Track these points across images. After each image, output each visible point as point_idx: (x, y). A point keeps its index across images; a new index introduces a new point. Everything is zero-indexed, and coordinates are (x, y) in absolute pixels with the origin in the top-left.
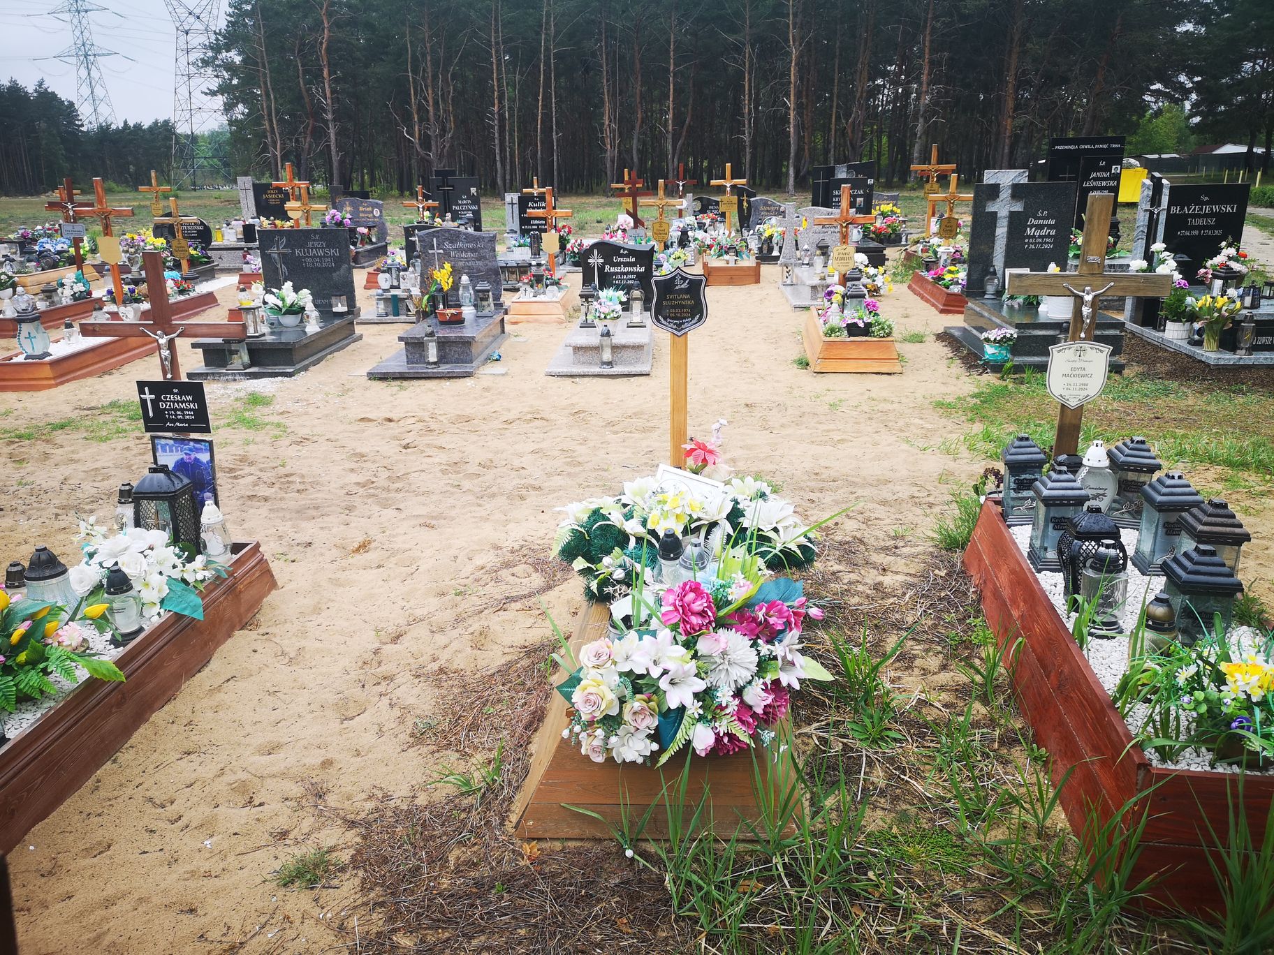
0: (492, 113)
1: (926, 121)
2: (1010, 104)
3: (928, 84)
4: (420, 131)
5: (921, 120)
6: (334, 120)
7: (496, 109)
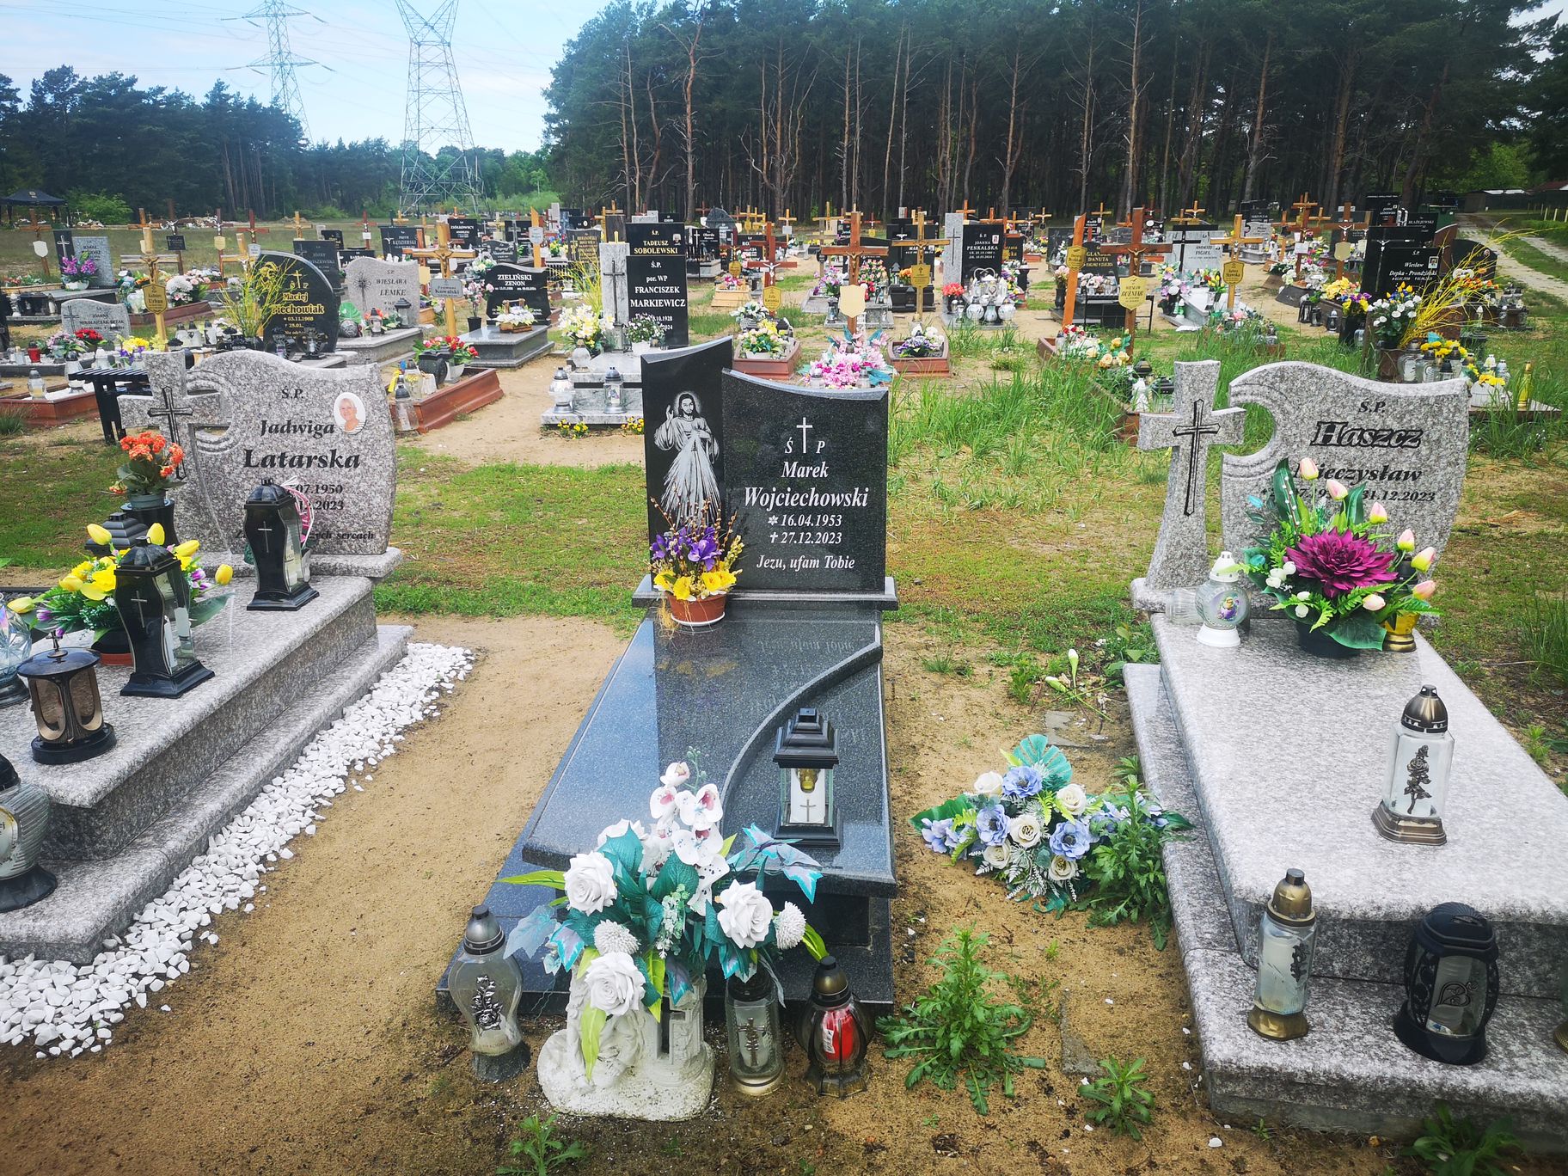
0: (842, 147)
1: (1260, 156)
3: (1262, 123)
4: (768, 163)
5: (1254, 159)
6: (693, 153)
7: (846, 143)
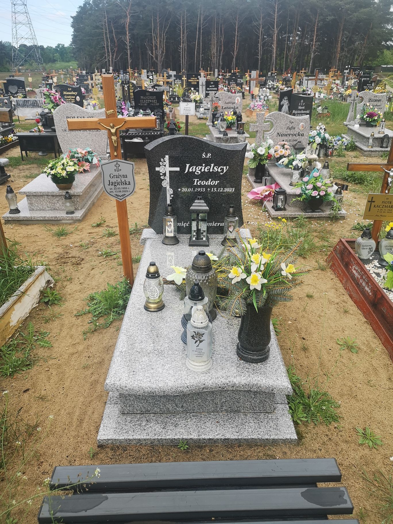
1: (314, 54)
2: (339, 49)
3: (315, 42)
4: (155, 53)
5: (313, 54)
6: (130, 49)
7: (181, 46)
